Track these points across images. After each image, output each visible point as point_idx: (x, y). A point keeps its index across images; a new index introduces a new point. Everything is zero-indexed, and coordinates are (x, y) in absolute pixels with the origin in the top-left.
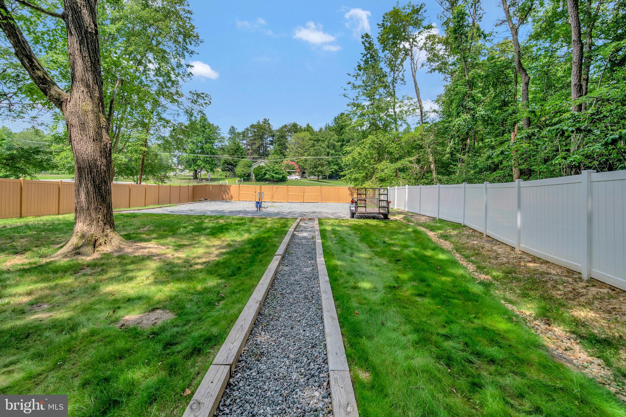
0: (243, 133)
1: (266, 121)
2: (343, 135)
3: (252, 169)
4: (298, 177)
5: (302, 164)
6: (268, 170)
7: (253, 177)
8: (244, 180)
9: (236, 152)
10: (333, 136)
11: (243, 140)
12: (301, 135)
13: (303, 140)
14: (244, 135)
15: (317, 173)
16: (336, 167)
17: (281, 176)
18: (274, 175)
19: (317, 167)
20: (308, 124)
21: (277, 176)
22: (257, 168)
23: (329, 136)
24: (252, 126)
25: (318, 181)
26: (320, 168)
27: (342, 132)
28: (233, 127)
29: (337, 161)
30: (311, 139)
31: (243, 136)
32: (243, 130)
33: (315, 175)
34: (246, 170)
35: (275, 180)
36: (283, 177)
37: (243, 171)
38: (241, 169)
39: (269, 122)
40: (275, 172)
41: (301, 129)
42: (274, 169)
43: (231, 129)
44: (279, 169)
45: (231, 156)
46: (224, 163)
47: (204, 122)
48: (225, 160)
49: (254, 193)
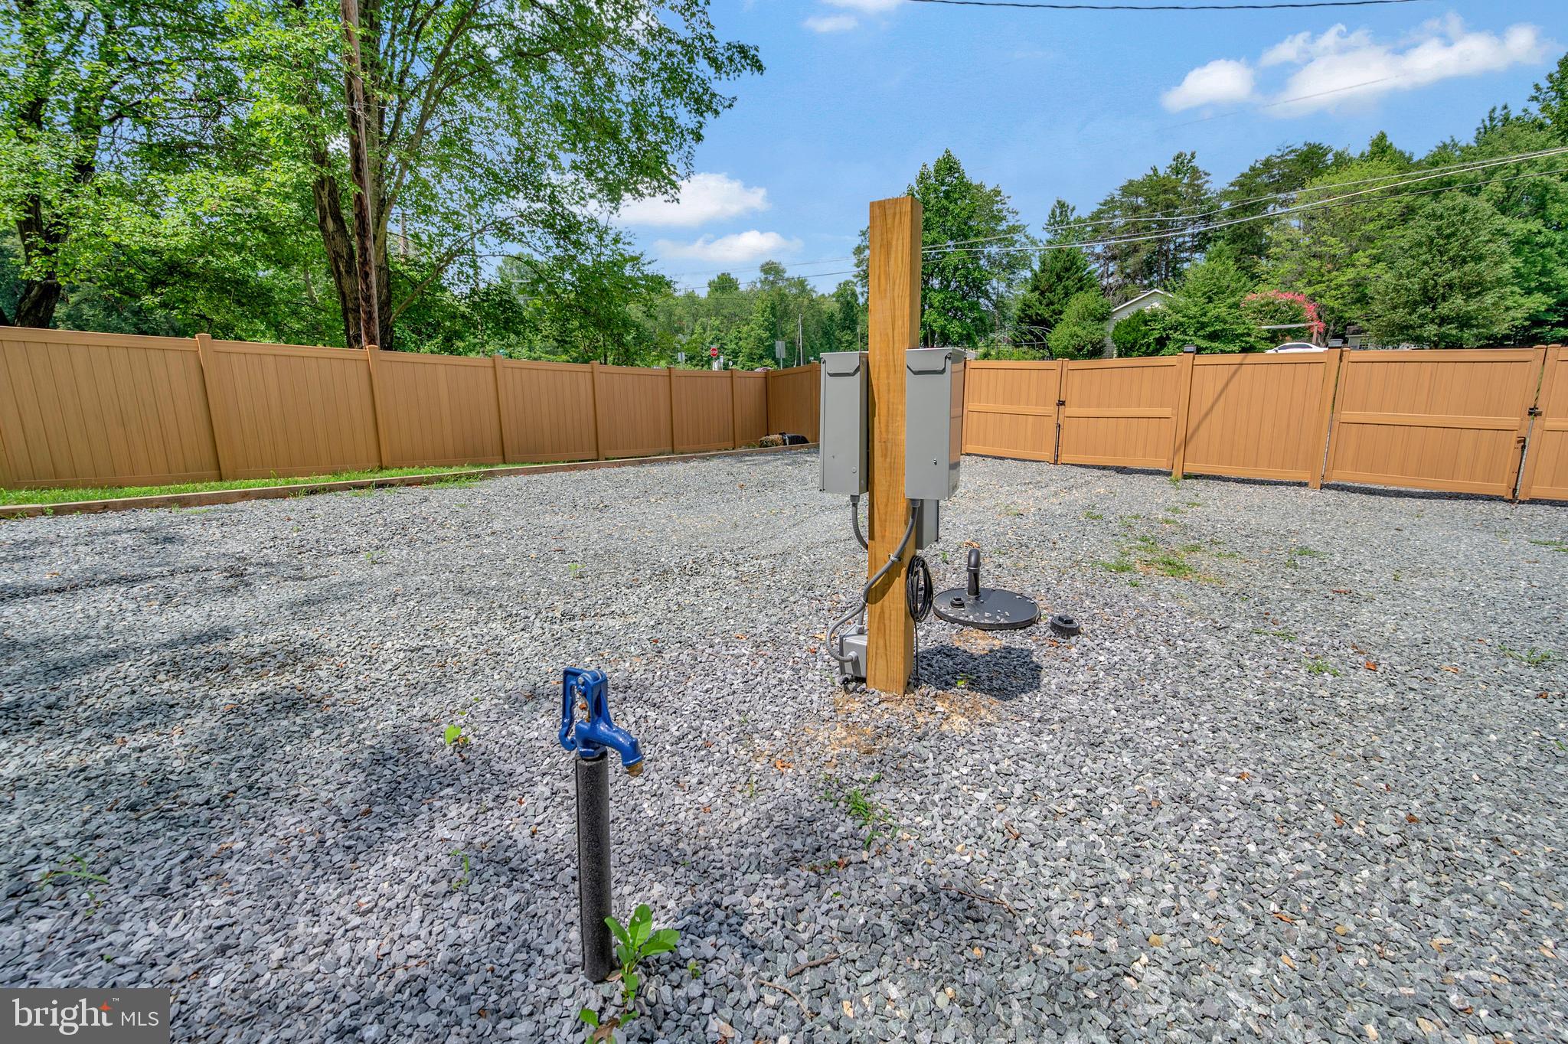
0: (1097, 217)
1: (1182, 165)
3: (1110, 327)
6: (1175, 326)
9: (1060, 278)
11: (1093, 242)
12: (1339, 180)
14: (1098, 226)
15: (1430, 330)
19: (1433, 300)
20: (1381, 137)
22: (1129, 323)
24: (1130, 189)
28: (1062, 205)
30: (1395, 191)
31: (1095, 230)
32: (1095, 208)
34: (1088, 333)
37: (1073, 336)
38: (1067, 331)
39: (1195, 163)
40: (1209, 329)
41: (1342, 161)
42: (1205, 319)
43: (1053, 212)
44: (1229, 319)
45: (1042, 293)
46: (1021, 320)
47: (948, 180)
48: (1023, 311)
49: (1052, 409)
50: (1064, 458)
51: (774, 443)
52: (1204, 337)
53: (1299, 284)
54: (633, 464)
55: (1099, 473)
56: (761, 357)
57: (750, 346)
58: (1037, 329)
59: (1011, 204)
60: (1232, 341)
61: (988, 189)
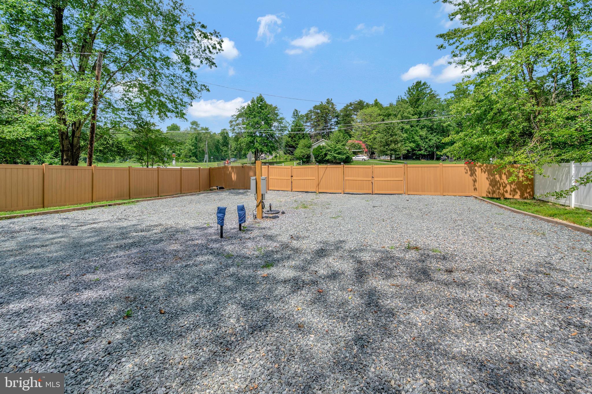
0: (307, 115)
1: (329, 102)
2: (420, 107)
3: (312, 150)
4: (365, 157)
5: (370, 144)
6: (329, 151)
7: (313, 159)
8: (304, 163)
9: (297, 134)
10: (407, 109)
11: (306, 122)
12: (367, 111)
13: (371, 116)
14: (308, 117)
15: (389, 152)
16: (413, 145)
17: (344, 157)
18: (336, 155)
19: (388, 145)
20: (376, 100)
21: (340, 156)
22: (317, 149)
23: (402, 109)
24: (315, 107)
25: (391, 161)
26: (393, 146)
27: (418, 103)
28: (296, 111)
29: (413, 138)
30: (380, 115)
31: (307, 119)
32: (306, 112)
33: (387, 155)
34: (306, 151)
35: (338, 161)
36: (348, 157)
37: (302, 153)
38: (300, 151)
39: (332, 101)
40: (337, 151)
41: (368, 105)
42: (336, 149)
43: (294, 112)
44: (342, 149)
45: (292, 138)
46: (286, 146)
47: (261, 103)
48: (287, 143)
49: (290, 178)
50: (293, 190)
51: (214, 189)
52: (337, 154)
53: (361, 138)
54: (170, 198)
55: (301, 193)
56: (190, 157)
57: (186, 152)
58: (291, 149)
59: (280, 111)
60: (343, 155)
61: (273, 106)
